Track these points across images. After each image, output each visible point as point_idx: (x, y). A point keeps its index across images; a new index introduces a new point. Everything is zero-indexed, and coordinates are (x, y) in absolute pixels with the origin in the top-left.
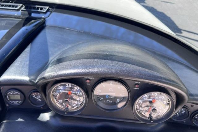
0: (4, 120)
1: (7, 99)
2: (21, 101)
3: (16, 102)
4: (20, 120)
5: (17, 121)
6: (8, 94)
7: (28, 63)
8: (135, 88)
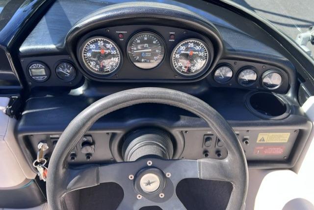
0: (29, 98)
1: (30, 75)
2: (46, 77)
3: (41, 79)
4: (48, 96)
5: (45, 97)
6: (30, 68)
7: (48, 32)
8: (171, 40)
